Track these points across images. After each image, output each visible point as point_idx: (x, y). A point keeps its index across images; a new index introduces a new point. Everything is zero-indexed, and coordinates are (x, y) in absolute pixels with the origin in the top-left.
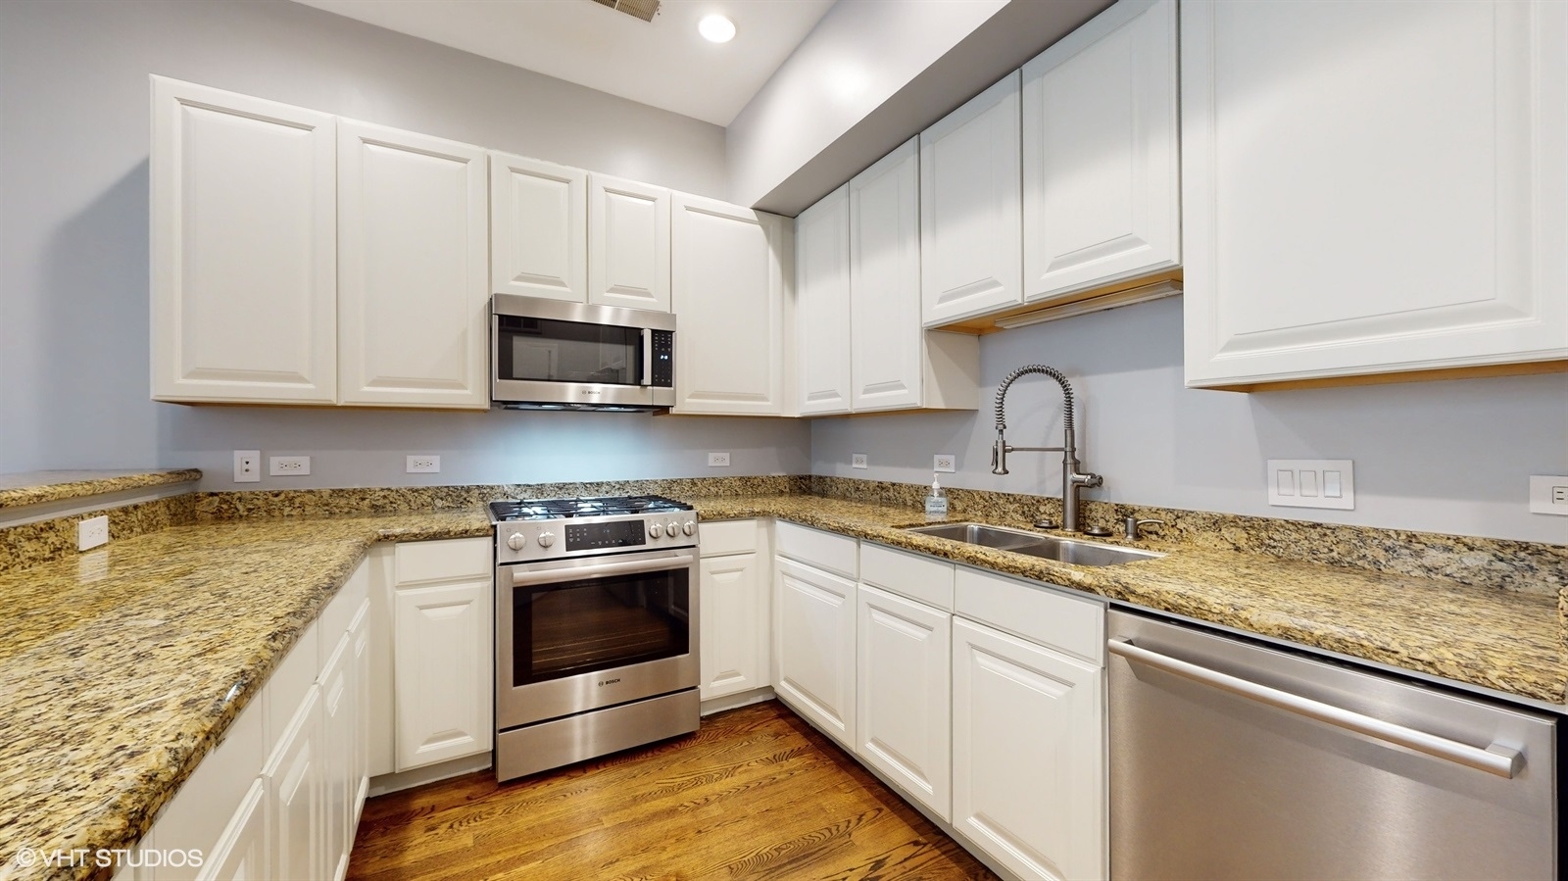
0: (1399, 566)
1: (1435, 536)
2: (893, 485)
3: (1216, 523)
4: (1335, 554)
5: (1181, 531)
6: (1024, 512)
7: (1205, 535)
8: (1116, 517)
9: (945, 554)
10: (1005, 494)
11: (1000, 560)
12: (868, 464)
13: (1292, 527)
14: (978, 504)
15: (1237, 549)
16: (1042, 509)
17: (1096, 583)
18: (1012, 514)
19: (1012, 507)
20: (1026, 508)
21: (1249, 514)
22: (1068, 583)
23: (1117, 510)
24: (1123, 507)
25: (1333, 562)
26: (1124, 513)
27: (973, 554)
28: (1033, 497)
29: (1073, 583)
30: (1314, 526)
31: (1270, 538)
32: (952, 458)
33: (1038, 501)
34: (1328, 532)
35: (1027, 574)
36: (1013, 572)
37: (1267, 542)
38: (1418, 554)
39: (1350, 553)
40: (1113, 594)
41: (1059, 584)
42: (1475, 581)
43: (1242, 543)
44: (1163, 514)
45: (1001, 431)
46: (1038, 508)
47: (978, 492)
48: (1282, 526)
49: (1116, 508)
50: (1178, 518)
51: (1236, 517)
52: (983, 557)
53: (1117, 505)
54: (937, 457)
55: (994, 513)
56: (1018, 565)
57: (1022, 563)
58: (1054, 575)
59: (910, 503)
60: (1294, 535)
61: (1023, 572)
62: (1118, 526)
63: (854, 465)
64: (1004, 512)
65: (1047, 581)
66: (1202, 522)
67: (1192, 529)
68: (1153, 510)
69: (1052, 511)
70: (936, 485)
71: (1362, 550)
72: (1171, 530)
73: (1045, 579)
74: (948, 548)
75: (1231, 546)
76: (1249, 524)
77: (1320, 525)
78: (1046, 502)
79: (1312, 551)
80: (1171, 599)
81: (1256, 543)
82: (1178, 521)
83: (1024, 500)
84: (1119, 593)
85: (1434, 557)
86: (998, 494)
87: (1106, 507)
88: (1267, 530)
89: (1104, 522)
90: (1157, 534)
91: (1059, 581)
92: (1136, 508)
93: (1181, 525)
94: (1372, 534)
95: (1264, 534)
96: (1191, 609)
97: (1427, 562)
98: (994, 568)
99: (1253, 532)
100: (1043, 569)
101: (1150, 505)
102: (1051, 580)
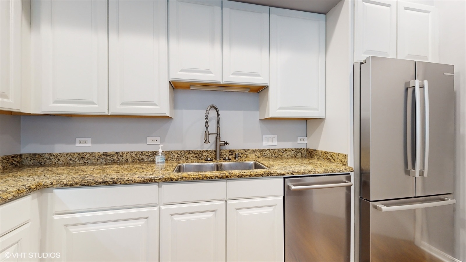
0: (284, 155)
1: (289, 149)
2: (117, 153)
3: (254, 151)
4: (275, 155)
5: (246, 155)
6: (196, 157)
7: (252, 155)
8: (229, 154)
9: (227, 177)
10: (188, 151)
11: (252, 173)
12: (92, 143)
13: (268, 150)
14: (174, 156)
15: (258, 157)
16: (204, 154)
17: (285, 172)
18: (191, 158)
19: (191, 155)
20: (197, 155)
21: (261, 148)
22: (277, 174)
23: (229, 152)
24: (231, 150)
25: (275, 157)
26: (231, 152)
27: (240, 174)
28: (200, 151)
29: (279, 174)
30: (272, 149)
31: (265, 153)
32: (159, 138)
33: (202, 152)
34: (274, 150)
35: (263, 175)
36: (258, 176)
37: (264, 154)
38: (286, 153)
39: (277, 154)
40: (290, 174)
41: (274, 176)
42: (293, 156)
43: (259, 156)
44: (242, 151)
45: (207, 127)
46: (202, 154)
47: (174, 152)
48: (267, 150)
49: (229, 151)
50: (246, 151)
51: (258, 150)
52: (245, 174)
53: (229, 150)
54: (149, 138)
55: (183, 159)
56: (260, 173)
57: (260, 172)
58: (272, 173)
59: (130, 160)
60: (269, 152)
61: (262, 175)
62: (230, 156)
63: (77, 145)
64: (187, 158)
65: (270, 176)
66: (251, 152)
67: (249, 154)
68: (240, 150)
69: (208, 154)
70: (160, 150)
71: (279, 153)
72: (244, 155)
73: (270, 175)
74: (227, 174)
75: (257, 157)
76: (261, 151)
77: (273, 149)
78: (205, 152)
79: (272, 155)
80: (304, 171)
81: (262, 155)
82: (246, 152)
83: (196, 152)
84: (292, 173)
85: (288, 153)
86: (185, 151)
87: (226, 151)
88: (264, 152)
89: (226, 156)
90: (240, 157)
91: (275, 175)
92: (235, 150)
93: (246, 153)
94: (281, 150)
95: (263, 153)
96: (308, 172)
97: (287, 154)
98: (250, 177)
99: (261, 153)
100: (268, 172)
101: (238, 149)
102: (272, 175)
